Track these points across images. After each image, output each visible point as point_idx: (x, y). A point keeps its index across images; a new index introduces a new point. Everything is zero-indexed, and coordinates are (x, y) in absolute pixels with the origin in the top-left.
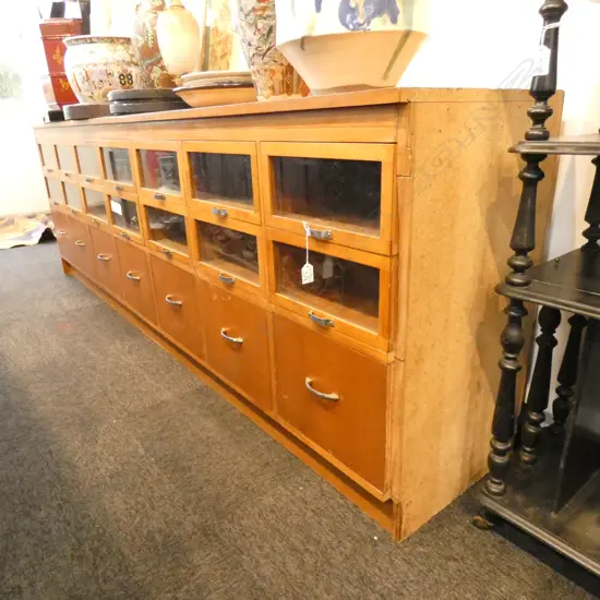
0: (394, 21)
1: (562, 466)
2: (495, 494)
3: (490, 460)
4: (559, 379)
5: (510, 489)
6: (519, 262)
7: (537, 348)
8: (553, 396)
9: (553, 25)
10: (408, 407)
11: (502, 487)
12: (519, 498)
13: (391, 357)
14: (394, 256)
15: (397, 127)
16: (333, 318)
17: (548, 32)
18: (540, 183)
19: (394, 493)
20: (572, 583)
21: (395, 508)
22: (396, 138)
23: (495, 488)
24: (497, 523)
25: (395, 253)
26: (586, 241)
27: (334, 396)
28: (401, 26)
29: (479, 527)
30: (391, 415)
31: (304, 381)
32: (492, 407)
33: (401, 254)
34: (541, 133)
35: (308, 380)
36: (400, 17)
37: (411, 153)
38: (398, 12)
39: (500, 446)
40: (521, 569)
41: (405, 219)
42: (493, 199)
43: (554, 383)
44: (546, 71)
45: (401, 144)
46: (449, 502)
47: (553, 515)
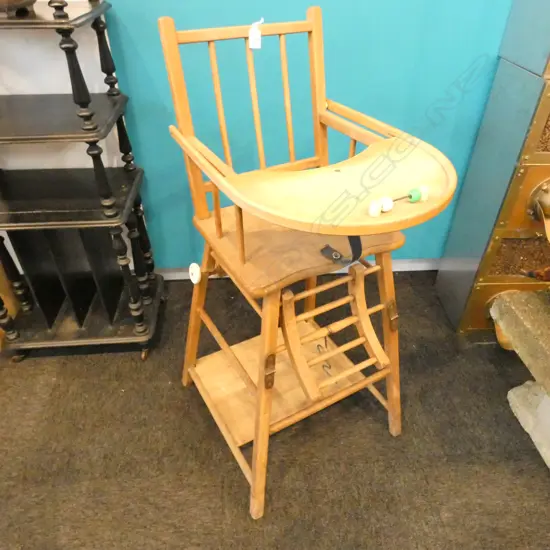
2: (14, 339)
5: (20, 331)
11: (16, 334)
12: (28, 333)
23: (12, 337)
24: (26, 353)
29: (18, 362)
47: (49, 331)
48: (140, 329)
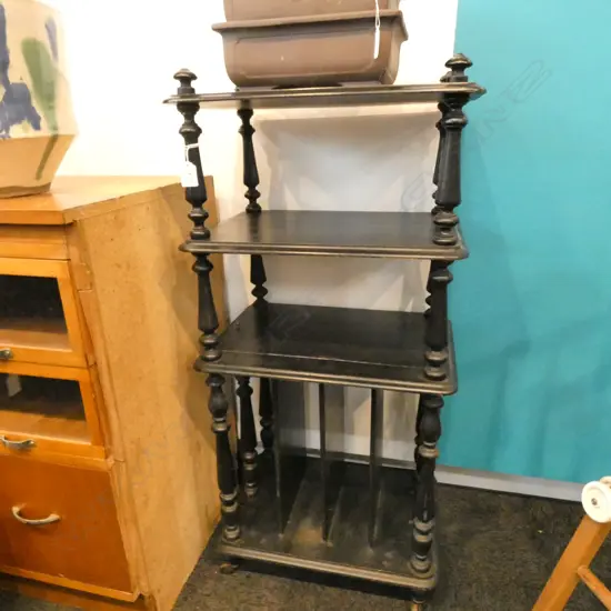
0: (37, 127)
1: (278, 494)
2: (232, 540)
3: (223, 512)
4: (261, 414)
5: (243, 528)
6: (209, 340)
7: (238, 399)
8: (258, 429)
9: (193, 146)
10: (139, 501)
11: (237, 531)
12: (253, 533)
13: (111, 461)
14: (92, 366)
15: (67, 245)
16: (33, 437)
17: (190, 151)
18: (211, 273)
19: (143, 587)
20: (306, 583)
21: (147, 601)
22: (68, 254)
23: (232, 535)
24: (240, 563)
25: (91, 363)
26: (255, 298)
27: (53, 517)
28: (45, 131)
29: (227, 573)
30: (123, 516)
31: (11, 512)
32: (214, 458)
33: (98, 362)
34: (202, 233)
35: (16, 510)
36: (43, 123)
37: (88, 267)
38: (39, 118)
39: (228, 498)
40: (267, 594)
41: (95, 329)
42: (174, 283)
43: (257, 418)
44: (195, 183)
45: (75, 260)
46: (195, 562)
47: (281, 536)
48: (420, 566)
